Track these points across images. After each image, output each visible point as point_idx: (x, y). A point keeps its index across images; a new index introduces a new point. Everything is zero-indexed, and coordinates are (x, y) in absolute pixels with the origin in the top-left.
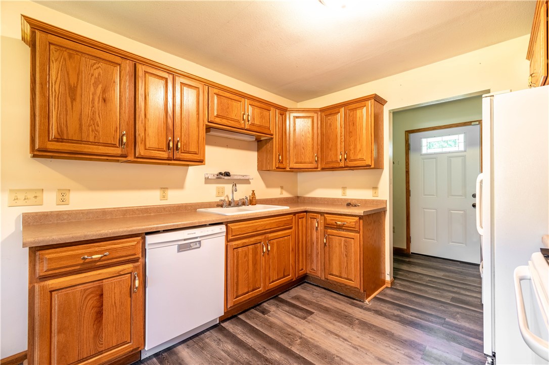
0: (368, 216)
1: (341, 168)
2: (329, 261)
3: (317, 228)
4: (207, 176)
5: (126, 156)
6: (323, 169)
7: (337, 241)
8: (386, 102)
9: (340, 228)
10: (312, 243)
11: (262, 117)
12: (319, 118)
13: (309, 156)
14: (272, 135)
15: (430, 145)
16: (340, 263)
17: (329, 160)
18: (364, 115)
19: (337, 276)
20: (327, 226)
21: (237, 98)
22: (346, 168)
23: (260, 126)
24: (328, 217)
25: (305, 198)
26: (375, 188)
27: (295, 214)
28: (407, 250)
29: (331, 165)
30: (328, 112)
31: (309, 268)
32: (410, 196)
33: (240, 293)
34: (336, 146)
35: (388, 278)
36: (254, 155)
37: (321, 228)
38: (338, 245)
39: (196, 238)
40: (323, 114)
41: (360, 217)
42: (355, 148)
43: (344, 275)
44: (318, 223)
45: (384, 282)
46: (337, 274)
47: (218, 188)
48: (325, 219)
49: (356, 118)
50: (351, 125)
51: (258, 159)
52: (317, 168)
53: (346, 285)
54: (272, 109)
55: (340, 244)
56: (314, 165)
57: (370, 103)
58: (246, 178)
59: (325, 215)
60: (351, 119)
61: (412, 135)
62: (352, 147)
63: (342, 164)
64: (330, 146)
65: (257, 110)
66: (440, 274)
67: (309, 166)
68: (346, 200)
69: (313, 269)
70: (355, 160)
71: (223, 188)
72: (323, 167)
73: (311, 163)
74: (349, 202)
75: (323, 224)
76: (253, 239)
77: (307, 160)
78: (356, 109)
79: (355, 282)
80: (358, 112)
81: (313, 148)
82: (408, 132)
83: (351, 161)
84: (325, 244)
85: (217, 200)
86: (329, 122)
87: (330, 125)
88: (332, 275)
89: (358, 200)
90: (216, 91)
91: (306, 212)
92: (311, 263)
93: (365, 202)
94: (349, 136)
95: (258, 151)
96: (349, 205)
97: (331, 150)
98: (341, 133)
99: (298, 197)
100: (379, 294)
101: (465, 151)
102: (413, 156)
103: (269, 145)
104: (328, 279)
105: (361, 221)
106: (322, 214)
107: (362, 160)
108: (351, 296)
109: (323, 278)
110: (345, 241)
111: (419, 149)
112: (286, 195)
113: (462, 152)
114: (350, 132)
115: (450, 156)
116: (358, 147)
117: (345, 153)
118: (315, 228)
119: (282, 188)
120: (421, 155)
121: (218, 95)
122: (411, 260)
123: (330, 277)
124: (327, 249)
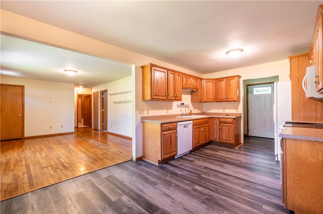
0: (236, 118)
1: (225, 101)
2: (222, 135)
3: (216, 123)
4: (178, 105)
5: (166, 99)
6: (216, 102)
7: (225, 128)
8: (241, 77)
9: (226, 123)
10: (214, 129)
11: (196, 83)
12: (215, 82)
13: (211, 96)
14: (198, 89)
15: (257, 91)
16: (226, 135)
17: (219, 98)
18: (233, 82)
19: (225, 140)
20: (220, 122)
21: (189, 77)
22: (226, 101)
23: (195, 86)
24: (221, 119)
25: (206, 113)
26: (237, 109)
27: (209, 118)
28: (247, 135)
29: (220, 100)
30: (219, 80)
31: (213, 138)
32: (248, 112)
33: (196, 143)
34: (222, 93)
35: (242, 142)
36: (190, 96)
37: (218, 124)
38: (225, 129)
39: (187, 124)
40: (217, 81)
41: (234, 119)
42: (230, 94)
43: (228, 139)
44: (217, 121)
45: (241, 143)
46: (225, 139)
47: (180, 109)
48: (220, 120)
49: (231, 83)
50: (228, 86)
51: (191, 98)
52: (214, 101)
53: (228, 143)
54: (199, 79)
55: (226, 129)
56: (213, 100)
57: (236, 78)
58: (188, 105)
59: (220, 119)
60: (229, 83)
61: (249, 87)
62: (229, 94)
63: (225, 100)
64: (220, 93)
65: (195, 81)
66: (262, 142)
67: (211, 100)
68: (225, 113)
69: (215, 139)
70: (230, 99)
71: (182, 109)
72: (217, 101)
73: (212, 99)
74: (226, 114)
75: (219, 122)
76: (198, 126)
77: (211, 98)
78: (230, 80)
79: (232, 141)
80: (231, 81)
81: (213, 94)
82: (248, 85)
83: (229, 99)
84: (220, 129)
85: (181, 113)
86: (219, 84)
87: (220, 85)
88: (223, 140)
89: (230, 113)
90: (185, 76)
91: (212, 118)
92: (214, 136)
93: (233, 114)
94: (228, 90)
95: (191, 95)
96: (227, 115)
97: (220, 94)
98: (224, 88)
99: (203, 113)
100: (240, 146)
101: (271, 94)
102: (249, 95)
103: (196, 93)
104: (221, 142)
105: (234, 120)
106: (218, 118)
107: (233, 98)
108: (230, 147)
109: (219, 141)
110: (228, 127)
111: (252, 92)
112: (199, 112)
113: (270, 94)
114: (228, 88)
115: (265, 96)
116: (232, 94)
117: (226, 95)
118: (215, 123)
119: (198, 109)
120: (253, 95)
121: (185, 77)
122: (249, 138)
123: (222, 141)
124: (221, 131)
